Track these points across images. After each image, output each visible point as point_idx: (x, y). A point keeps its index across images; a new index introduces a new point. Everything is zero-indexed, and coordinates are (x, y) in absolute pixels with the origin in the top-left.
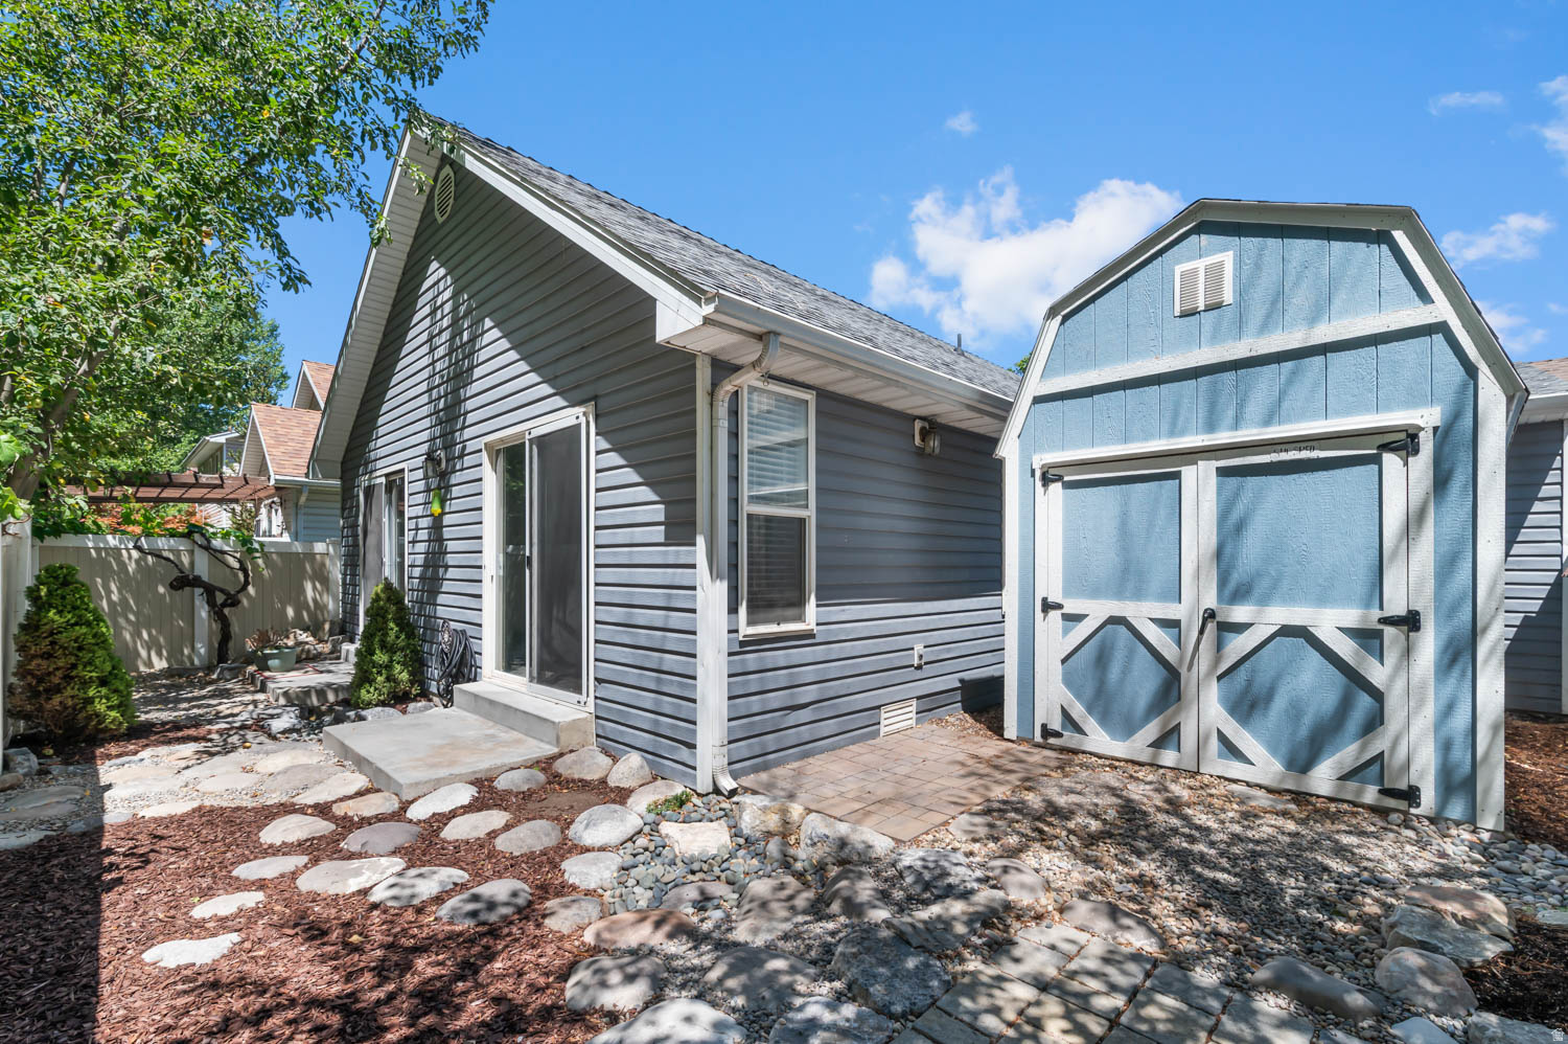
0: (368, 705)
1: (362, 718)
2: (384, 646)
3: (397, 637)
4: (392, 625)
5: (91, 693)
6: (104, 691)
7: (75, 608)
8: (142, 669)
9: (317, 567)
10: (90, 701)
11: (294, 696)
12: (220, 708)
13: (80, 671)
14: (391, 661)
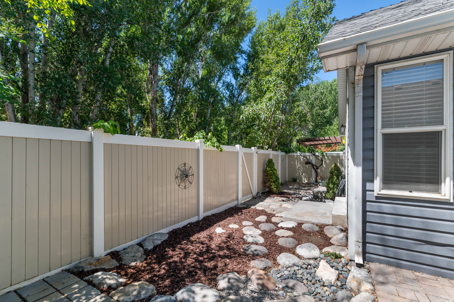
0: (328, 199)
1: (325, 202)
2: (332, 182)
3: (336, 180)
4: (335, 177)
5: (272, 184)
6: (274, 184)
7: (271, 167)
8: (303, 182)
9: (341, 160)
10: (271, 185)
11: (315, 193)
12: (300, 192)
13: (270, 180)
14: (334, 187)
